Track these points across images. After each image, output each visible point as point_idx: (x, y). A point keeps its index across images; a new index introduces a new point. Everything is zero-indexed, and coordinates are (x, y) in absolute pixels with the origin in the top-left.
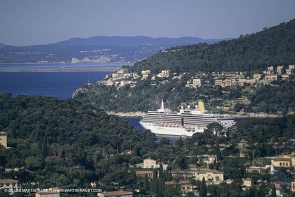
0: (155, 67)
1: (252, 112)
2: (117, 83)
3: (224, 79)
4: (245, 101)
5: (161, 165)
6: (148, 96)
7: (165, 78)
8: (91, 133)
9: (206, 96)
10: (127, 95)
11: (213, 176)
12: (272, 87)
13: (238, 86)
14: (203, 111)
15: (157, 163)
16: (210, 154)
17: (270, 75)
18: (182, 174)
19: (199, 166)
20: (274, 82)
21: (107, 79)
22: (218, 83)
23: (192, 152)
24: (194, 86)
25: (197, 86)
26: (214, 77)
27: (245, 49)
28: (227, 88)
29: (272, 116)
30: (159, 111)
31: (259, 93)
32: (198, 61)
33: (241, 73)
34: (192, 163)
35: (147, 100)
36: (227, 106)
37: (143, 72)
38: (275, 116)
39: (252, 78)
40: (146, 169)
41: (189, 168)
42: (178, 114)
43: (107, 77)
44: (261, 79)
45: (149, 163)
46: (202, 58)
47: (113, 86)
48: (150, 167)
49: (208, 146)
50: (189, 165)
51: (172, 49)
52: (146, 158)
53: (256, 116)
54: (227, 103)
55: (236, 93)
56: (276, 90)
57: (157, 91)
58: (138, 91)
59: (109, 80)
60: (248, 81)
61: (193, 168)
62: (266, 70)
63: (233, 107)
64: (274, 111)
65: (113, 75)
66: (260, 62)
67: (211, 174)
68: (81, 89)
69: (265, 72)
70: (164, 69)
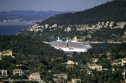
0: (51, 23)
1: (92, 41)
2: (35, 30)
3: (80, 28)
4: (89, 36)
5: (75, 63)
6: (48, 35)
7: (55, 28)
8: (39, 50)
9: (73, 35)
10: (39, 35)
11: (98, 67)
12: (100, 31)
13: (86, 30)
14: (77, 41)
15: (73, 62)
16: (95, 58)
17: (99, 26)
18: (84, 66)
19: (91, 63)
20: (101, 29)
21: (30, 28)
22: (78, 29)
23: (87, 57)
24: (68, 30)
25: (69, 31)
26: (76, 27)
27: (88, 15)
28: (81, 31)
29: (101, 43)
30: (57, 41)
31: (95, 33)
32: (68, 20)
33: (87, 25)
34: (88, 62)
35: (48, 37)
36: (82, 39)
37: (46, 25)
38: (102, 43)
39: (91, 27)
40: (69, 65)
41: (86, 64)
42: (66, 42)
43: (30, 27)
44: (95, 27)
45: (70, 62)
46: (70, 19)
47: (33, 31)
48: (70, 64)
49: (94, 55)
50: (87, 63)
51: (57, 15)
52: (69, 60)
53: (94, 43)
54: (82, 38)
55: (85, 33)
56: (102, 32)
57: (52, 33)
58: (44, 33)
59: (31, 29)
60: (90, 28)
61: (88, 64)
62: (97, 23)
63: (84, 39)
64: (102, 41)
65: (33, 27)
66: (95, 20)
67: (97, 66)
68: (19, 32)
69: (97, 25)
70: (55, 24)
